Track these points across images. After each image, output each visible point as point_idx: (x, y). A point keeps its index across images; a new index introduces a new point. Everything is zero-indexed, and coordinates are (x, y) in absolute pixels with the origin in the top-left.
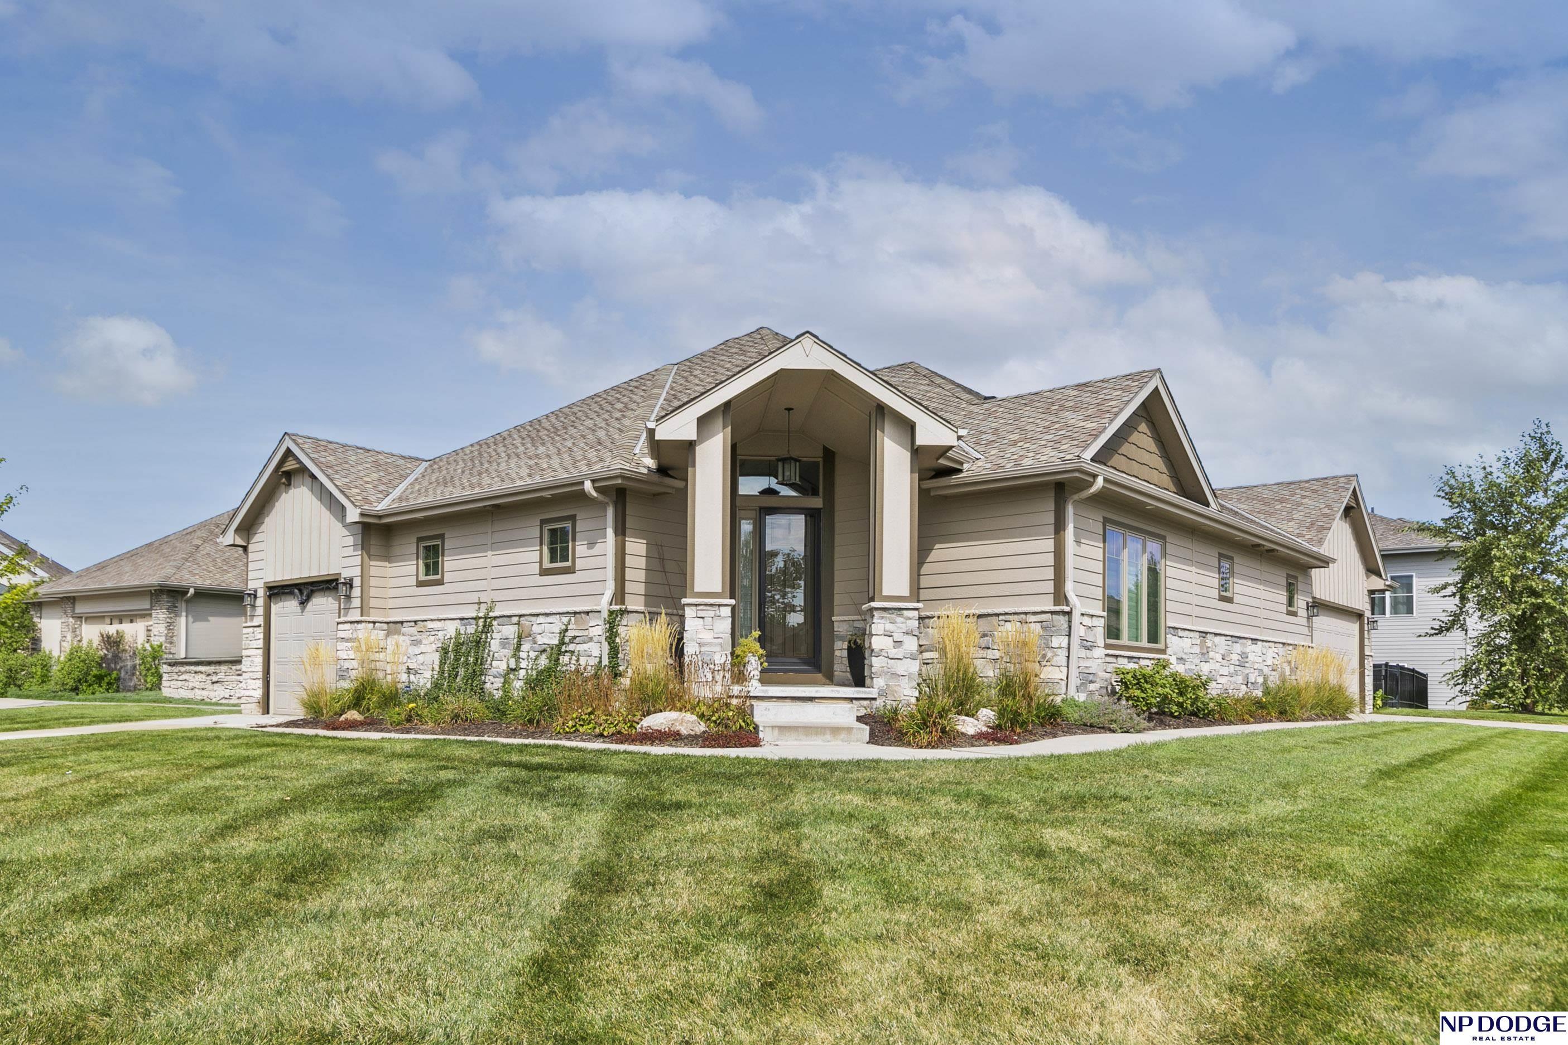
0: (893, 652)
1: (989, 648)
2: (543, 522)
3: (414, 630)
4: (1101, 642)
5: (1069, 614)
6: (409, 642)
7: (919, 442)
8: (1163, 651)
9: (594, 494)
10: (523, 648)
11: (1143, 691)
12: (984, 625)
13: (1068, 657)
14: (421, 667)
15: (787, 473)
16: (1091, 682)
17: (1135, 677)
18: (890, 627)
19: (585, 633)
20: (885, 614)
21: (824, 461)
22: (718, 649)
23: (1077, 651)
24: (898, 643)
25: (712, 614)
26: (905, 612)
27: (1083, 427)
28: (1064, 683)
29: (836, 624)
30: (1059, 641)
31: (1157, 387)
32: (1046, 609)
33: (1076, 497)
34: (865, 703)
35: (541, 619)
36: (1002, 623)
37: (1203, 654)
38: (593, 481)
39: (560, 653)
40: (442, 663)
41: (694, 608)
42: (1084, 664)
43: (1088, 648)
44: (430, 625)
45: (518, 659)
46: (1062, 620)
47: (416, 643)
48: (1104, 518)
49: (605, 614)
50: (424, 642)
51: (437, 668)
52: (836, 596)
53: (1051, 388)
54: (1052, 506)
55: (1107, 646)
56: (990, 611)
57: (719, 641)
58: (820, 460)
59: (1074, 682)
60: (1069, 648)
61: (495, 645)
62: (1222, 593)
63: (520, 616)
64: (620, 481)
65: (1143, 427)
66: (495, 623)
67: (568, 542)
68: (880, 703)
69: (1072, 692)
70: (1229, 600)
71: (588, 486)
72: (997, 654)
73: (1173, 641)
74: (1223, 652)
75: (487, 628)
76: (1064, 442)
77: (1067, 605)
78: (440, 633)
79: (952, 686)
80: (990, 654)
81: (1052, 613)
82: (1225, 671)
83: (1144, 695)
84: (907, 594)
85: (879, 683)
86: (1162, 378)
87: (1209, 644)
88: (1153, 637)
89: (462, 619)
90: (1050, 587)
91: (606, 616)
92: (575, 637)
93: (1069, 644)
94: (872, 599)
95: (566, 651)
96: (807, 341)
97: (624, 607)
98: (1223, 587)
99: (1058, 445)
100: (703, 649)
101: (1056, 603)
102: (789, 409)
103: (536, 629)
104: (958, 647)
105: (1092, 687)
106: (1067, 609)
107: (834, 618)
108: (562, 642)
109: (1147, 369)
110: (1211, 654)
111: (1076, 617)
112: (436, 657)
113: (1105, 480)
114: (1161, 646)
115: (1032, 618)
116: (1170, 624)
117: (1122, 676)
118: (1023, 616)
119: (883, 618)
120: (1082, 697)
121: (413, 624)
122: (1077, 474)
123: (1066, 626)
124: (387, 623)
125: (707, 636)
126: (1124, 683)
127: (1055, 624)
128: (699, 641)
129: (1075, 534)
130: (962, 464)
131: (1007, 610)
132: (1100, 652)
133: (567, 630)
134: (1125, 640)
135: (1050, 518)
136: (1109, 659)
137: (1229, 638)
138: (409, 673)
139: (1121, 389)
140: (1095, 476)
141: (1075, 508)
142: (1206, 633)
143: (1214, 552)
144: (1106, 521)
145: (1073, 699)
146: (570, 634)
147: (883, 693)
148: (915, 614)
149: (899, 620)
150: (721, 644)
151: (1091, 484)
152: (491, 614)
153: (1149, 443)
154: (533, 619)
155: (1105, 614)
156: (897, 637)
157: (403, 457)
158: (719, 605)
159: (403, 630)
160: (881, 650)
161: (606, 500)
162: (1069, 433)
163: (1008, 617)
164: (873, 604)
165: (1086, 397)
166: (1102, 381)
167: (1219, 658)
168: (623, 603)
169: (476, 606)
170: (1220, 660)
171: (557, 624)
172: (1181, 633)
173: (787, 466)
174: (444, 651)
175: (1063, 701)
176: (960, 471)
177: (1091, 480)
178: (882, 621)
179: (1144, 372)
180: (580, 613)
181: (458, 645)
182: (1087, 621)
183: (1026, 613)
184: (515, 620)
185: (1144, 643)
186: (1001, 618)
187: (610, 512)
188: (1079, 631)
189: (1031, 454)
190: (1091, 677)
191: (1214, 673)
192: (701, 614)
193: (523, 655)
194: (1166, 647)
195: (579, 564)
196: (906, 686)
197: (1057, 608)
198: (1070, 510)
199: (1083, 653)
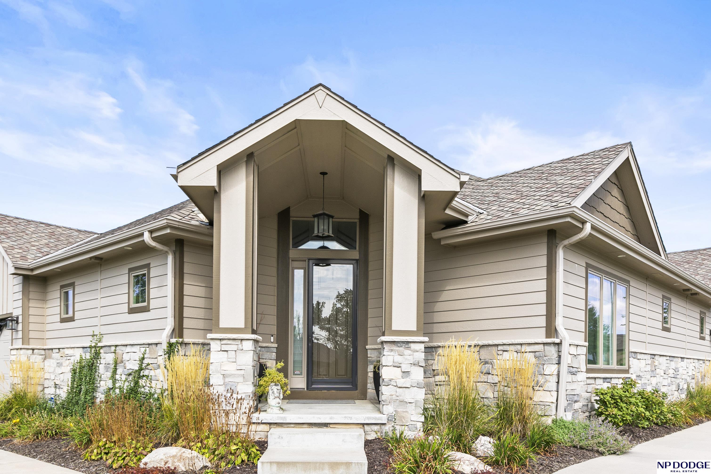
0: (401, 382)
1: (489, 374)
2: (130, 270)
3: (58, 355)
4: (583, 368)
5: (559, 344)
6: (55, 364)
7: (425, 187)
8: (627, 371)
9: (153, 244)
10: (118, 371)
11: (619, 410)
12: (485, 354)
13: (558, 382)
14: (62, 384)
15: (321, 227)
16: (576, 401)
17: (612, 396)
18: (398, 359)
19: (154, 361)
20: (394, 348)
21: (360, 222)
22: (241, 379)
23: (565, 377)
24: (406, 373)
25: (234, 348)
26: (412, 345)
27: (571, 184)
28: (554, 406)
29: (369, 351)
30: (551, 369)
31: (628, 157)
32: (539, 341)
33: (566, 242)
34: (376, 428)
35: (129, 349)
36: (501, 352)
37: (652, 371)
38: (151, 232)
39: (140, 377)
40: (73, 381)
41: (218, 342)
42: (570, 387)
43: (573, 374)
44: (67, 351)
45: (114, 381)
46: (552, 351)
47: (59, 365)
48: (587, 263)
49: (165, 346)
50: (64, 365)
51: (70, 384)
52: (369, 329)
53: (541, 164)
54: (545, 251)
55: (588, 371)
56: (491, 343)
57: (242, 372)
58: (357, 221)
59: (563, 403)
60: (558, 375)
61: (101, 369)
62: (664, 325)
63: (116, 346)
64: (168, 231)
65: (616, 192)
66: (102, 351)
67: (145, 287)
68: (388, 428)
69: (561, 414)
70: (667, 330)
71: (147, 237)
72: (496, 379)
73: (633, 362)
74: (664, 368)
75: (97, 355)
76: (555, 195)
77: (557, 338)
78: (72, 358)
79: (454, 413)
80: (491, 379)
81: (544, 344)
82: (665, 382)
83: (621, 413)
84: (415, 329)
85: (388, 409)
86: (632, 151)
87: (656, 363)
88: (620, 362)
89: (83, 348)
90: (542, 321)
91: (165, 348)
92: (148, 365)
93: (559, 372)
94: (383, 334)
95: (143, 376)
96: (320, 94)
97: (181, 340)
98: (665, 320)
99: (551, 198)
100: (227, 380)
101: (549, 335)
102: (324, 174)
103: (126, 357)
104: (460, 377)
105: (577, 406)
106: (557, 341)
107: (367, 347)
108: (141, 369)
109: (620, 144)
110: (658, 371)
111: (565, 348)
112: (69, 376)
113: (593, 228)
114: (626, 367)
115: (525, 348)
116: (632, 350)
117: (602, 397)
118: (519, 347)
119: (392, 350)
120: (568, 417)
121: (57, 351)
122: (569, 219)
123: (556, 355)
124: (45, 349)
125: (231, 368)
126: (603, 402)
127: (547, 353)
128: (223, 373)
129: (565, 276)
130: (467, 216)
131: (505, 342)
132: (582, 376)
133: (143, 358)
134: (601, 365)
135: (543, 261)
136: (590, 381)
137: (668, 358)
138: (56, 387)
139: (600, 157)
140: (584, 222)
141: (564, 252)
142: (654, 355)
143: (660, 294)
144: (588, 266)
145: (562, 420)
146: (146, 361)
147: (392, 419)
148: (422, 346)
149: (407, 352)
150: (243, 376)
151: (581, 230)
152: (100, 344)
153: (620, 206)
154: (123, 348)
155: (587, 344)
156: (405, 368)
157: (79, 231)
158: (242, 340)
159: (54, 355)
160: (391, 380)
161: (165, 248)
162: (560, 189)
163: (505, 348)
164: (383, 338)
165: (570, 166)
166: (583, 155)
167: (662, 373)
168: (181, 335)
169: (91, 338)
170: (663, 375)
171: (138, 352)
172: (639, 356)
173: (321, 222)
174: (74, 371)
175: (555, 421)
176: (466, 222)
177: (580, 226)
178: (392, 353)
179: (618, 145)
180: (152, 344)
181: (82, 368)
182: (573, 350)
183: (521, 344)
184: (113, 348)
185: (614, 365)
186: (500, 348)
187: (170, 259)
188: (566, 360)
189: (527, 206)
190: (576, 398)
191: (659, 384)
192: (225, 348)
193: (118, 377)
194: (629, 367)
195: (153, 304)
196: (413, 412)
197: (549, 340)
198: (560, 254)
199: (570, 378)
